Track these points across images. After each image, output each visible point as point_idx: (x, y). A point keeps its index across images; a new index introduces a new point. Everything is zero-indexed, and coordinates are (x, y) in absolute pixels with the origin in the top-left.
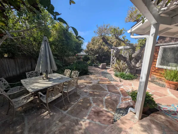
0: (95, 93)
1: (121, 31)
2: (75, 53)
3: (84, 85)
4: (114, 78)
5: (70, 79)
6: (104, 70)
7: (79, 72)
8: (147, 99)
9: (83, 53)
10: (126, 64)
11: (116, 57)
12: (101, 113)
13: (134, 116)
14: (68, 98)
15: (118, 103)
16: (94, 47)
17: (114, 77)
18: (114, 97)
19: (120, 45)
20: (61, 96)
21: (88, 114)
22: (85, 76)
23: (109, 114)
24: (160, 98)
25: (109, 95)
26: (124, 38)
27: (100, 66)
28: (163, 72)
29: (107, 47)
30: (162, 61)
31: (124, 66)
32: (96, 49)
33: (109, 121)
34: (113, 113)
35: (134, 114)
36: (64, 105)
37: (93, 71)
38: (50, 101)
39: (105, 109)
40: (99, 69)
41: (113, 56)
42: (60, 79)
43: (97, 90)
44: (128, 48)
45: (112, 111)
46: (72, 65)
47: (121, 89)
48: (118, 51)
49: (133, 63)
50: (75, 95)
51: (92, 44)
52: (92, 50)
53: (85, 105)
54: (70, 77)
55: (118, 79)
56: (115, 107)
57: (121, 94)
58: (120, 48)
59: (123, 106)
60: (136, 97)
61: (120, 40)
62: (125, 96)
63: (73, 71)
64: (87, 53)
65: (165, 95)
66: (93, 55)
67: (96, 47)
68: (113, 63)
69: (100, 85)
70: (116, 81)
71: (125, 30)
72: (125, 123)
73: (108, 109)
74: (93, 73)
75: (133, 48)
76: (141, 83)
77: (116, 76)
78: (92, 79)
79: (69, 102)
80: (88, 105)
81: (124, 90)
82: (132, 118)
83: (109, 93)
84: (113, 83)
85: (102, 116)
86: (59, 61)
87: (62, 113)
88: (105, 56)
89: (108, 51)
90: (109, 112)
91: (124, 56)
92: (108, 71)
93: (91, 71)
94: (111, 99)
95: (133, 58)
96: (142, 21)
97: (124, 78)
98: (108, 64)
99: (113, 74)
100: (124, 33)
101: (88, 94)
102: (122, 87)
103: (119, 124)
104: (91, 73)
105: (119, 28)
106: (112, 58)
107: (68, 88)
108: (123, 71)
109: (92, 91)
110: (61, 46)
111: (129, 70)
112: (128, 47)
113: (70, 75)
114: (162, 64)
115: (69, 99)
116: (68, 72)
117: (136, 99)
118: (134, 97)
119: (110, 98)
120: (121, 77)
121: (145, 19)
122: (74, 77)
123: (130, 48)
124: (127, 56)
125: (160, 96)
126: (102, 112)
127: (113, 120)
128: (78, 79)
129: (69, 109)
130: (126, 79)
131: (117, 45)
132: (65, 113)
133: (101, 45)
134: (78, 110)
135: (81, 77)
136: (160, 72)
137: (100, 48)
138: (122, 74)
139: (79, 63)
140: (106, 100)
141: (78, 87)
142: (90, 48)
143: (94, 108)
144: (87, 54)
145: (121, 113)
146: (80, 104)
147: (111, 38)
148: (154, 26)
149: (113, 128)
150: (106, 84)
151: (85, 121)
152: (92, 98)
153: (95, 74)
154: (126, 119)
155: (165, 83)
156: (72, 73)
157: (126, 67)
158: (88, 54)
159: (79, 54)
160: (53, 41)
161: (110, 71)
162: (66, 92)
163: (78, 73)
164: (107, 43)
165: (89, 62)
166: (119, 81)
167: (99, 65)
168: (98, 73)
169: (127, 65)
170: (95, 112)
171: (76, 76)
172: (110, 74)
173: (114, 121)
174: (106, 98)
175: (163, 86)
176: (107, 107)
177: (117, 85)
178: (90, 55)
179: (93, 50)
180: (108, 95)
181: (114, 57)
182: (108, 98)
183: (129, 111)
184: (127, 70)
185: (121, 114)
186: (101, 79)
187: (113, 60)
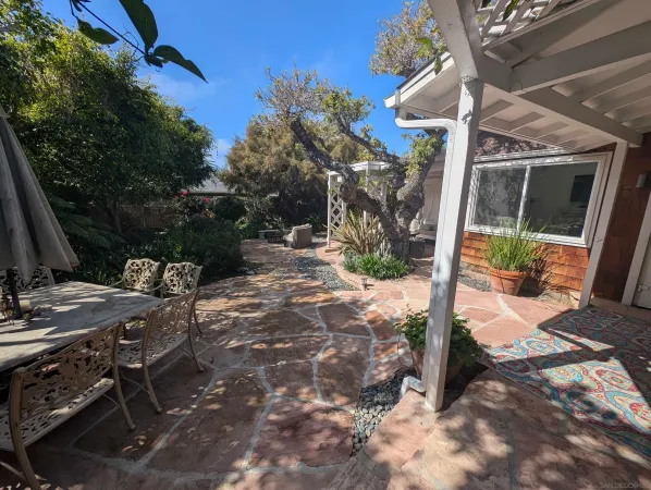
0: (278, 346)
1: (359, 105)
2: (176, 186)
3: (227, 318)
4: (342, 277)
5: (158, 301)
6: (305, 250)
7: (200, 268)
8: (457, 337)
9: (211, 186)
10: (380, 225)
11: (345, 200)
12: (308, 422)
13: (420, 403)
14: (151, 392)
15: (365, 368)
16: (261, 163)
17: (344, 275)
18: (351, 349)
19: (354, 157)
20: (111, 392)
21: (255, 441)
22: (229, 282)
23: (337, 418)
24: (482, 325)
25: (333, 346)
26: (366, 135)
27: (290, 238)
28: (483, 246)
29: (312, 165)
30: (480, 211)
31: (374, 231)
32: (267, 171)
33: (341, 448)
34: (352, 412)
35: (421, 399)
36: (131, 431)
37: (264, 259)
38: (43, 431)
39: (319, 402)
40: (284, 249)
41: (335, 199)
42: (97, 308)
43: (286, 333)
44: (382, 167)
45: (348, 403)
46: (163, 238)
47: (370, 316)
48: (353, 178)
49: (401, 221)
50: (185, 372)
51: (253, 149)
52: (255, 176)
53: (239, 407)
54: (157, 294)
55: (356, 279)
56: (355, 386)
57: (371, 331)
58: (358, 167)
59: (383, 376)
60: (421, 336)
61: (355, 138)
62: (385, 338)
63: (169, 265)
64: (232, 186)
65: (495, 316)
66: (256, 192)
67: (269, 163)
68: (337, 224)
69: (296, 310)
70: (351, 288)
71: (369, 104)
72: (396, 436)
73: (333, 400)
74: (261, 265)
75: (399, 170)
76: (436, 285)
77: (351, 268)
78: (258, 289)
79: (160, 409)
80: (252, 402)
81: (380, 315)
82: (415, 414)
83: (331, 335)
84: (344, 296)
85: (311, 433)
86: (89, 220)
87: (120, 474)
88: (303, 196)
89: (314, 179)
90: (336, 409)
91: (371, 196)
92: (320, 253)
93: (255, 259)
94: (341, 358)
95: (400, 202)
96: (433, 65)
97: (376, 274)
98: (319, 228)
99: (340, 264)
100: (367, 114)
101: (247, 354)
102: (372, 307)
103: (375, 451)
104: (257, 268)
105: (349, 94)
106: (333, 205)
107: (144, 350)
108: (371, 251)
109: (263, 342)
110: (98, 147)
111: (389, 246)
112: (383, 165)
113: (156, 284)
114: (479, 220)
115: (154, 399)
116: (141, 271)
117: (423, 343)
118: (416, 336)
119: (335, 356)
120: (367, 271)
121: (442, 58)
122: (176, 290)
123: (388, 171)
124: (381, 196)
125: (483, 321)
126: (308, 416)
127: (354, 437)
128: (198, 298)
129: (159, 445)
130: (384, 278)
131: (344, 156)
132: (137, 467)
133: (289, 154)
134: (206, 439)
135: (214, 286)
136: (476, 244)
137: (285, 167)
138: (369, 262)
139: (198, 226)
140: (322, 365)
141: (197, 330)
142: (242, 165)
143: (276, 409)
144: (233, 191)
145: (378, 403)
146: (215, 406)
147: (326, 129)
148: (469, 89)
149: (356, 474)
150: (315, 303)
151: (242, 478)
152: (266, 371)
153: (270, 270)
154: (398, 422)
155: (488, 278)
156: (166, 275)
157: (381, 234)
158: (239, 190)
159: (194, 189)
160: (44, 122)
161: (327, 251)
162: (139, 365)
163: (198, 273)
164: (310, 146)
165: (243, 223)
166: (362, 287)
167: (284, 234)
168: (282, 265)
169: (383, 227)
170: (282, 426)
171: (188, 286)
172: (328, 264)
173: (356, 440)
174: (321, 356)
175: (485, 288)
176: (327, 394)
177: (354, 302)
178: (244, 192)
179: (258, 173)
180: (329, 343)
181: (340, 200)
182: (330, 358)
183: (403, 389)
184: (382, 246)
185: (380, 407)
186: (297, 285)
187: (336, 212)
